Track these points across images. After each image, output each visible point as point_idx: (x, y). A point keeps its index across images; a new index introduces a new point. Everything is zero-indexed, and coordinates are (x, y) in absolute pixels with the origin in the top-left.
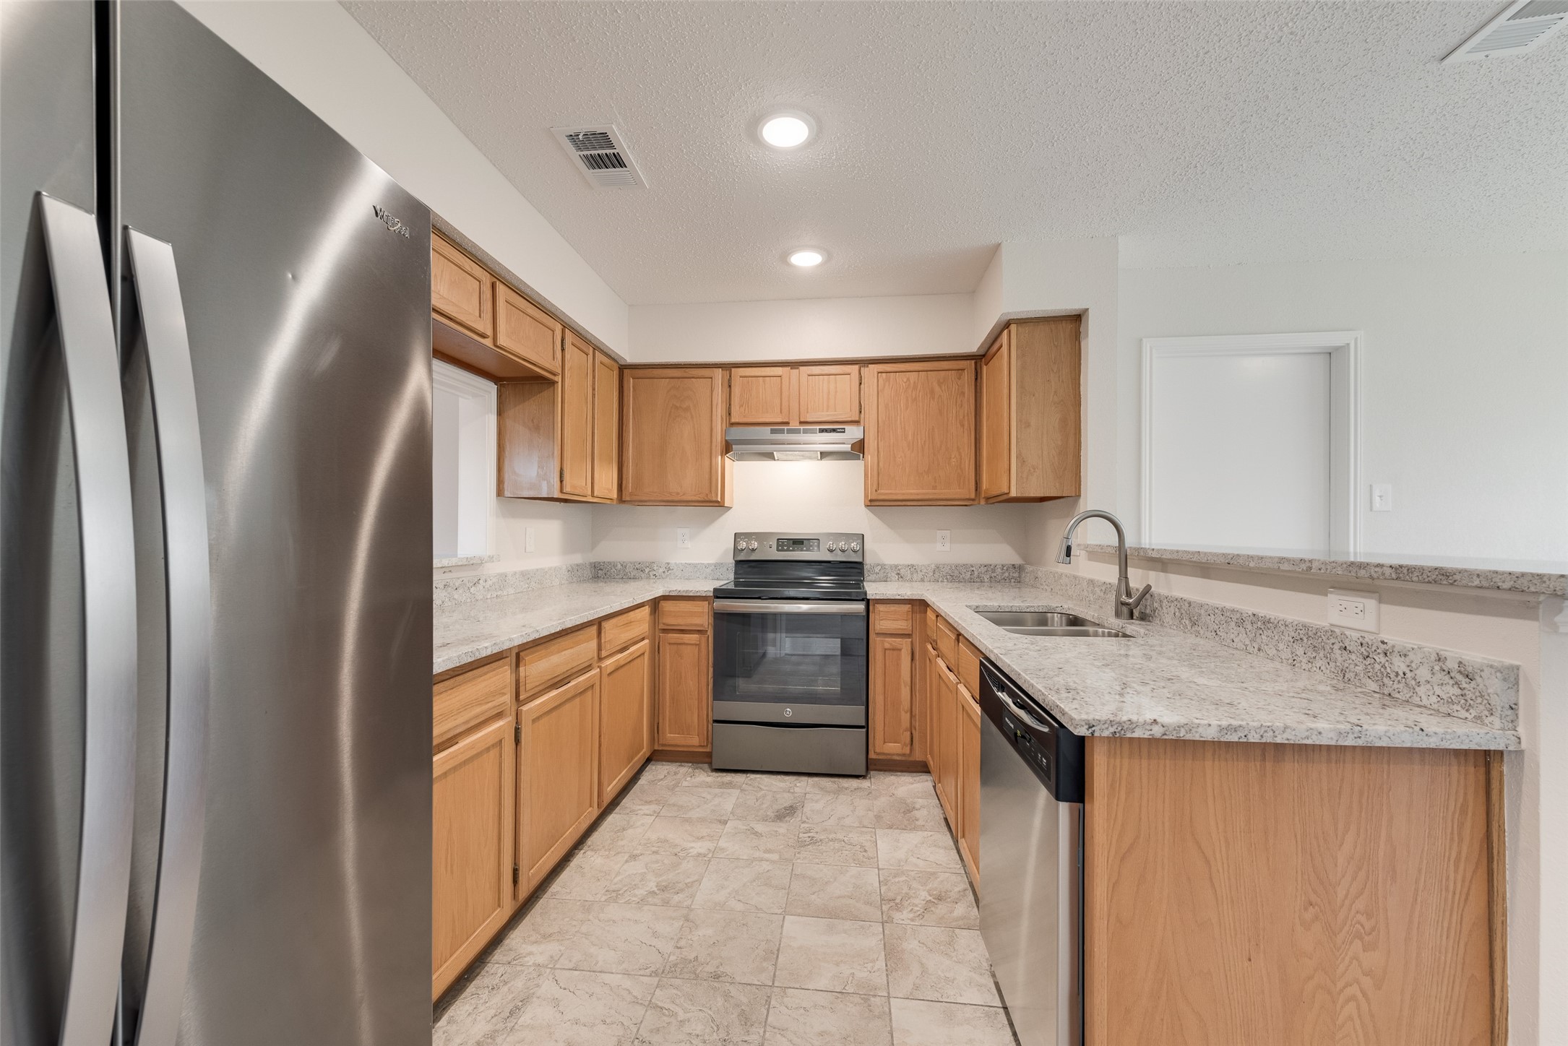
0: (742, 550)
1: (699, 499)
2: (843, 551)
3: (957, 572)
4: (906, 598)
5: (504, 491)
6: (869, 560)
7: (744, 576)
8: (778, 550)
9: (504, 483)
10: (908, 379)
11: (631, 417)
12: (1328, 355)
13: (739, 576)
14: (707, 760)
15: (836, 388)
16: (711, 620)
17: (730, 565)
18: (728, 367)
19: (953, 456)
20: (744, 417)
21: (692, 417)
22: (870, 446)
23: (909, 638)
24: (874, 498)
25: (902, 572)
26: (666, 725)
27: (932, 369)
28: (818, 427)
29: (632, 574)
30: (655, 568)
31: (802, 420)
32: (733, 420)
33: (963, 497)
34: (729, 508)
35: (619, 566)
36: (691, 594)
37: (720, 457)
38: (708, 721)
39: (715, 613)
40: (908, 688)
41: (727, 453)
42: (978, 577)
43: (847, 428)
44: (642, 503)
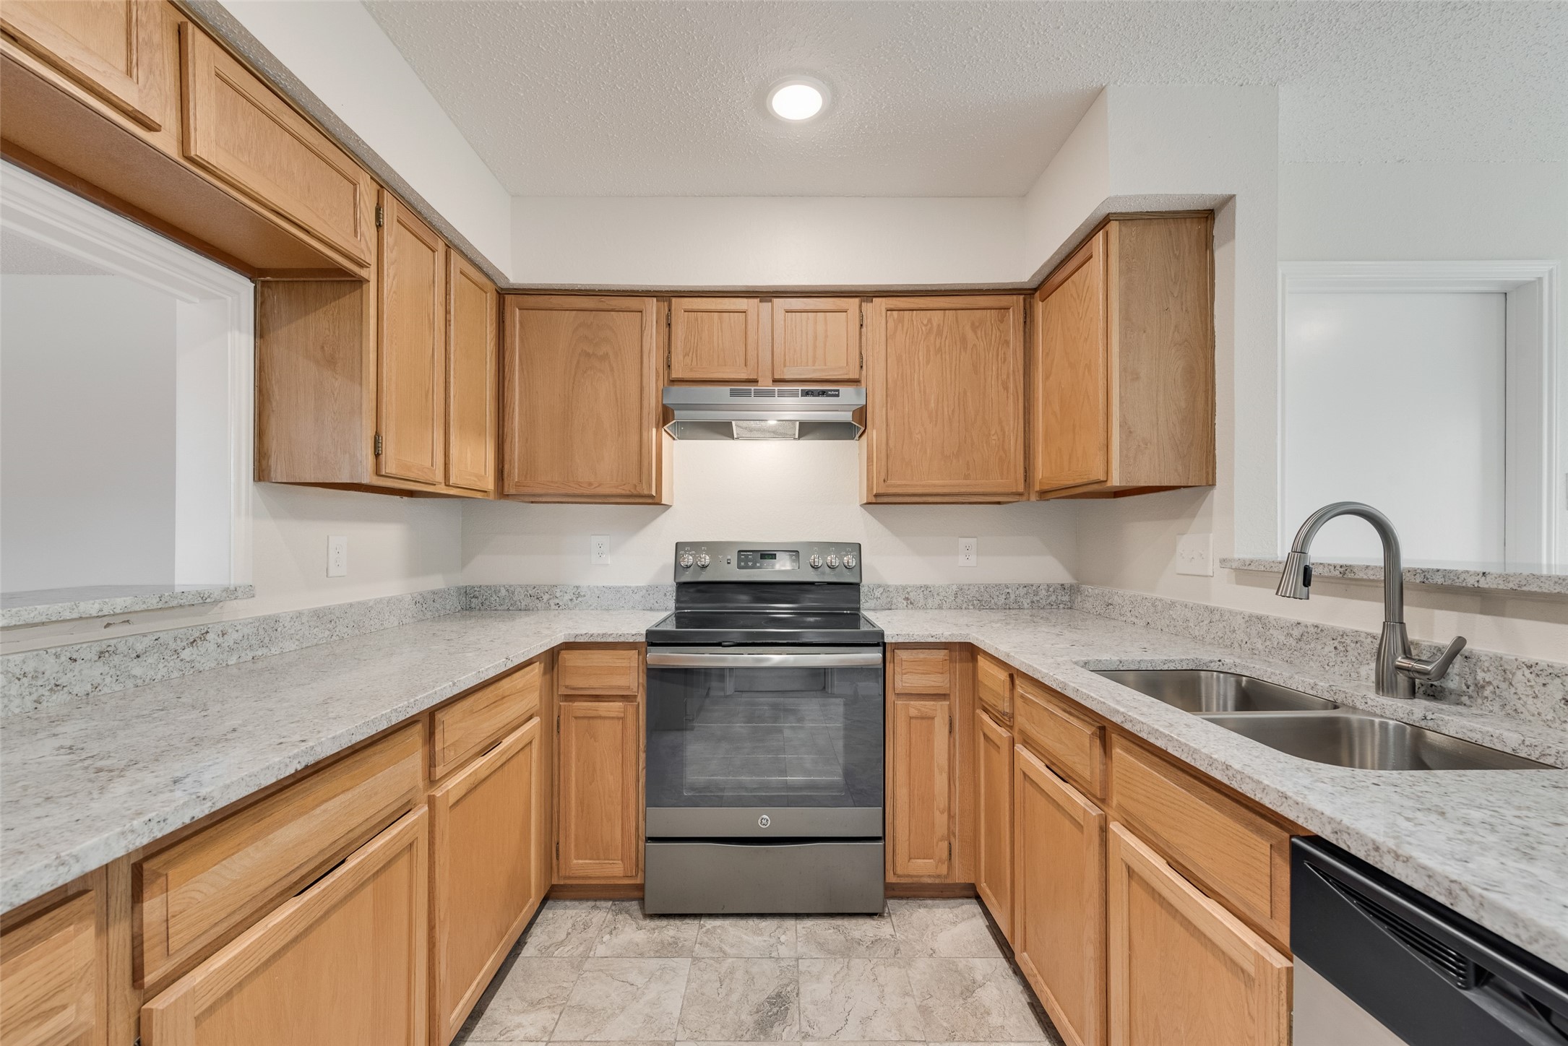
0: (688, 567)
1: (623, 492)
2: (831, 567)
3: (986, 595)
4: (943, 640)
5: (270, 471)
6: (866, 580)
7: (690, 605)
8: (739, 567)
9: (269, 457)
10: (930, 321)
11: (517, 368)
12: (1504, 295)
13: (683, 605)
14: (636, 894)
15: (826, 331)
16: (643, 679)
17: (670, 589)
18: (666, 296)
19: (993, 432)
20: (691, 370)
21: (612, 370)
22: (876, 416)
23: (945, 700)
24: (882, 491)
25: (912, 596)
26: (570, 846)
27: (964, 306)
28: (800, 388)
29: (523, 603)
30: (558, 594)
31: (777, 377)
32: (674, 375)
33: (1007, 490)
34: (668, 507)
35: (503, 592)
36: (610, 640)
37: (654, 430)
38: (638, 837)
39: (648, 669)
40: (945, 776)
41: (664, 424)
42: (1016, 602)
43: (843, 390)
44: (534, 499)
